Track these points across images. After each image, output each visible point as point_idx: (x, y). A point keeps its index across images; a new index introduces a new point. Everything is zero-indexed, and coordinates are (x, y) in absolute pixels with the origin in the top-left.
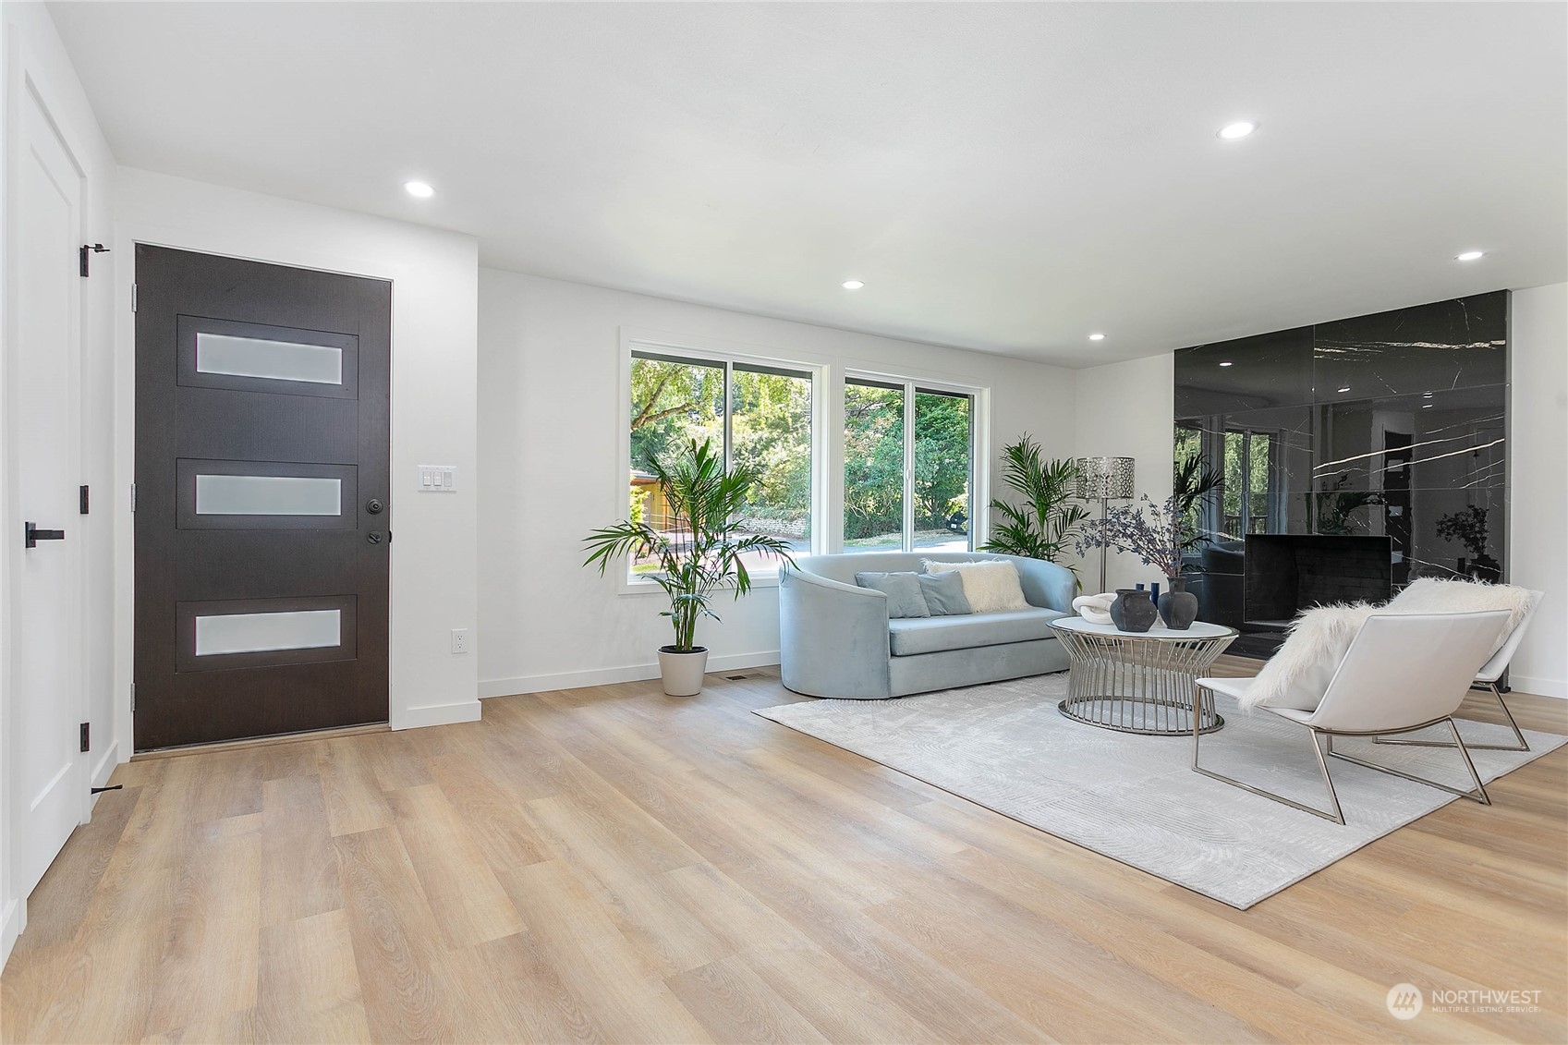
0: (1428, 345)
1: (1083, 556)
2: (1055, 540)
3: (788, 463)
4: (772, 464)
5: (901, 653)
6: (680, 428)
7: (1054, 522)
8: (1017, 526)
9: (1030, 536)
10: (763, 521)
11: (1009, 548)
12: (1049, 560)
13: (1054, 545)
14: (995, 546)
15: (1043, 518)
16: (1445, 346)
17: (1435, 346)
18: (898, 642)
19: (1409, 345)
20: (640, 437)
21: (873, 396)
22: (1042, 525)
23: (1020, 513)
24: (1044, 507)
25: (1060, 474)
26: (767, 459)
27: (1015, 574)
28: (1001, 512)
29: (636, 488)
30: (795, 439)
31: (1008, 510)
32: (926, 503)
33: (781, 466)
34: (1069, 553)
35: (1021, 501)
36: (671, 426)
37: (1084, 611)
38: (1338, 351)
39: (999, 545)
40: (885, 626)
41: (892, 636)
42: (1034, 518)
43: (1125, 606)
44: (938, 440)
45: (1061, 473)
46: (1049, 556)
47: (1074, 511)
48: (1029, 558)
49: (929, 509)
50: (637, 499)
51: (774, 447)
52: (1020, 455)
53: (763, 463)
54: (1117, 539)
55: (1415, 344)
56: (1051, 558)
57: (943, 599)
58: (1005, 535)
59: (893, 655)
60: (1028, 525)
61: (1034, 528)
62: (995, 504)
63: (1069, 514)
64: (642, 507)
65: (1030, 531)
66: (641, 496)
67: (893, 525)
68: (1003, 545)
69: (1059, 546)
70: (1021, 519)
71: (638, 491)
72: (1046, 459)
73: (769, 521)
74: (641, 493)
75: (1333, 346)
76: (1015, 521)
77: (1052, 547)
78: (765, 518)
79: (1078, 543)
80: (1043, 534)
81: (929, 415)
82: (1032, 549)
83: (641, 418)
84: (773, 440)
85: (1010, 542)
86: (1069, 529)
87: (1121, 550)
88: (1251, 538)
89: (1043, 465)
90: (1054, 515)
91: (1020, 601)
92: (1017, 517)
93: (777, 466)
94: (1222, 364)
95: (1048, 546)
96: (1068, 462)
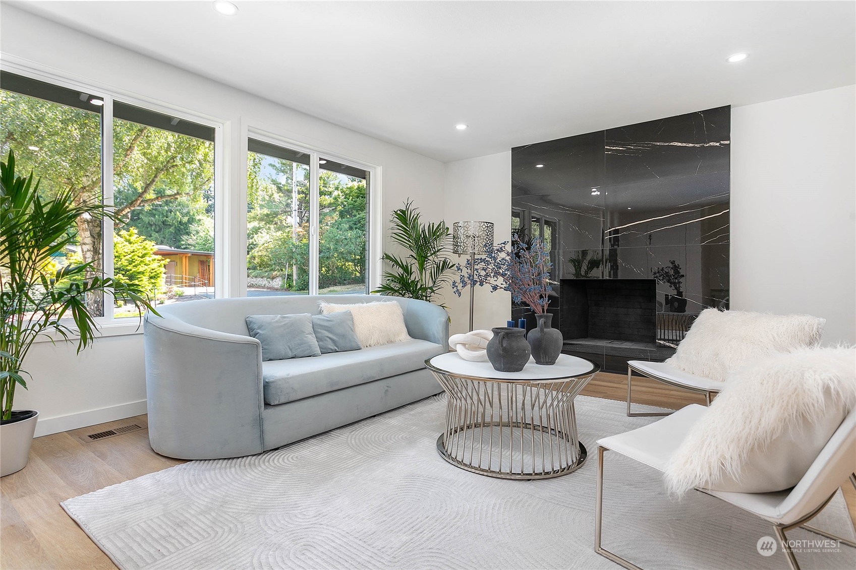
0: (680, 144)
1: (460, 294)
2: (431, 284)
3: (270, 243)
4: (261, 243)
5: (277, 403)
6: (199, 220)
7: (430, 271)
8: (403, 275)
9: (412, 282)
10: (254, 279)
11: (396, 291)
12: (426, 300)
13: (431, 288)
14: (386, 290)
15: (422, 268)
16: (691, 145)
17: (684, 145)
18: (272, 391)
19: (667, 144)
20: (170, 225)
21: (324, 203)
22: (421, 274)
23: (405, 264)
24: (422, 259)
25: (434, 234)
26: (257, 240)
27: (399, 312)
28: (391, 263)
29: (159, 257)
30: (275, 228)
31: (396, 262)
32: (357, 268)
33: (266, 245)
34: (445, 291)
35: (405, 254)
36: (193, 218)
37: (459, 348)
38: (621, 149)
39: (389, 289)
40: (258, 374)
41: (267, 385)
42: (415, 268)
43: (502, 346)
44: (363, 231)
45: (437, 232)
46: (426, 297)
47: (445, 262)
48: (412, 299)
49: (358, 272)
50: (159, 264)
51: (261, 233)
52: (402, 216)
53: (255, 243)
54: (489, 278)
55: (672, 144)
56: (428, 299)
57: (334, 338)
58: (392, 281)
59: (267, 404)
60: (411, 274)
61: (415, 276)
62: (386, 257)
63: (441, 265)
64: (163, 270)
65: (412, 278)
66: (163, 263)
67: (337, 281)
68: (392, 289)
69: (434, 289)
70: (406, 269)
71: (160, 259)
72: (424, 222)
73: (259, 279)
74: (162, 260)
75: (618, 145)
76: (401, 271)
77: (429, 290)
78: (256, 277)
79: (454, 283)
80: (422, 280)
81: (358, 216)
82: (414, 292)
83: (136, 200)
84: (259, 228)
85: (396, 286)
86: (441, 277)
87: (495, 288)
88: (563, 282)
89: (422, 226)
90: (429, 266)
91: (404, 335)
92: (402, 267)
93: (263, 244)
94: (538, 166)
95: (426, 289)
96: (440, 224)
